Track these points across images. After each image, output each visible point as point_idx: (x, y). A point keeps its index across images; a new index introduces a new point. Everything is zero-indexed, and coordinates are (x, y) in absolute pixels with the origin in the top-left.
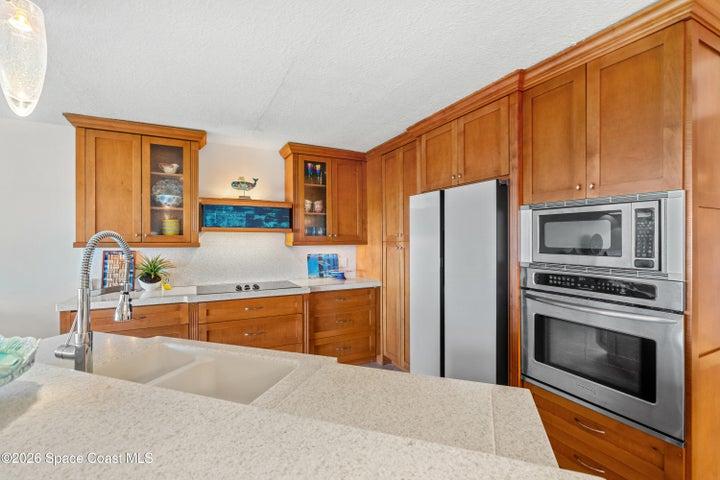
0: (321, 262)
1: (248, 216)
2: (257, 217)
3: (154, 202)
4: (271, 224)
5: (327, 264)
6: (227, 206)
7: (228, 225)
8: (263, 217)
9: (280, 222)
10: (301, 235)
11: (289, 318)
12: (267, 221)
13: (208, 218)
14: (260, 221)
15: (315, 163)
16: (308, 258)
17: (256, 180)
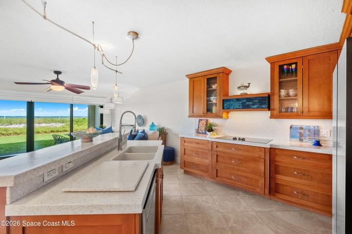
0: (302, 131)
1: (243, 103)
2: (248, 103)
3: (209, 101)
4: (256, 106)
5: (307, 133)
6: (233, 99)
7: (234, 108)
8: (251, 103)
9: (260, 105)
10: (276, 112)
11: (254, 160)
12: (253, 105)
13: (225, 105)
14: (249, 105)
15: (291, 64)
16: (291, 127)
17: (249, 84)
